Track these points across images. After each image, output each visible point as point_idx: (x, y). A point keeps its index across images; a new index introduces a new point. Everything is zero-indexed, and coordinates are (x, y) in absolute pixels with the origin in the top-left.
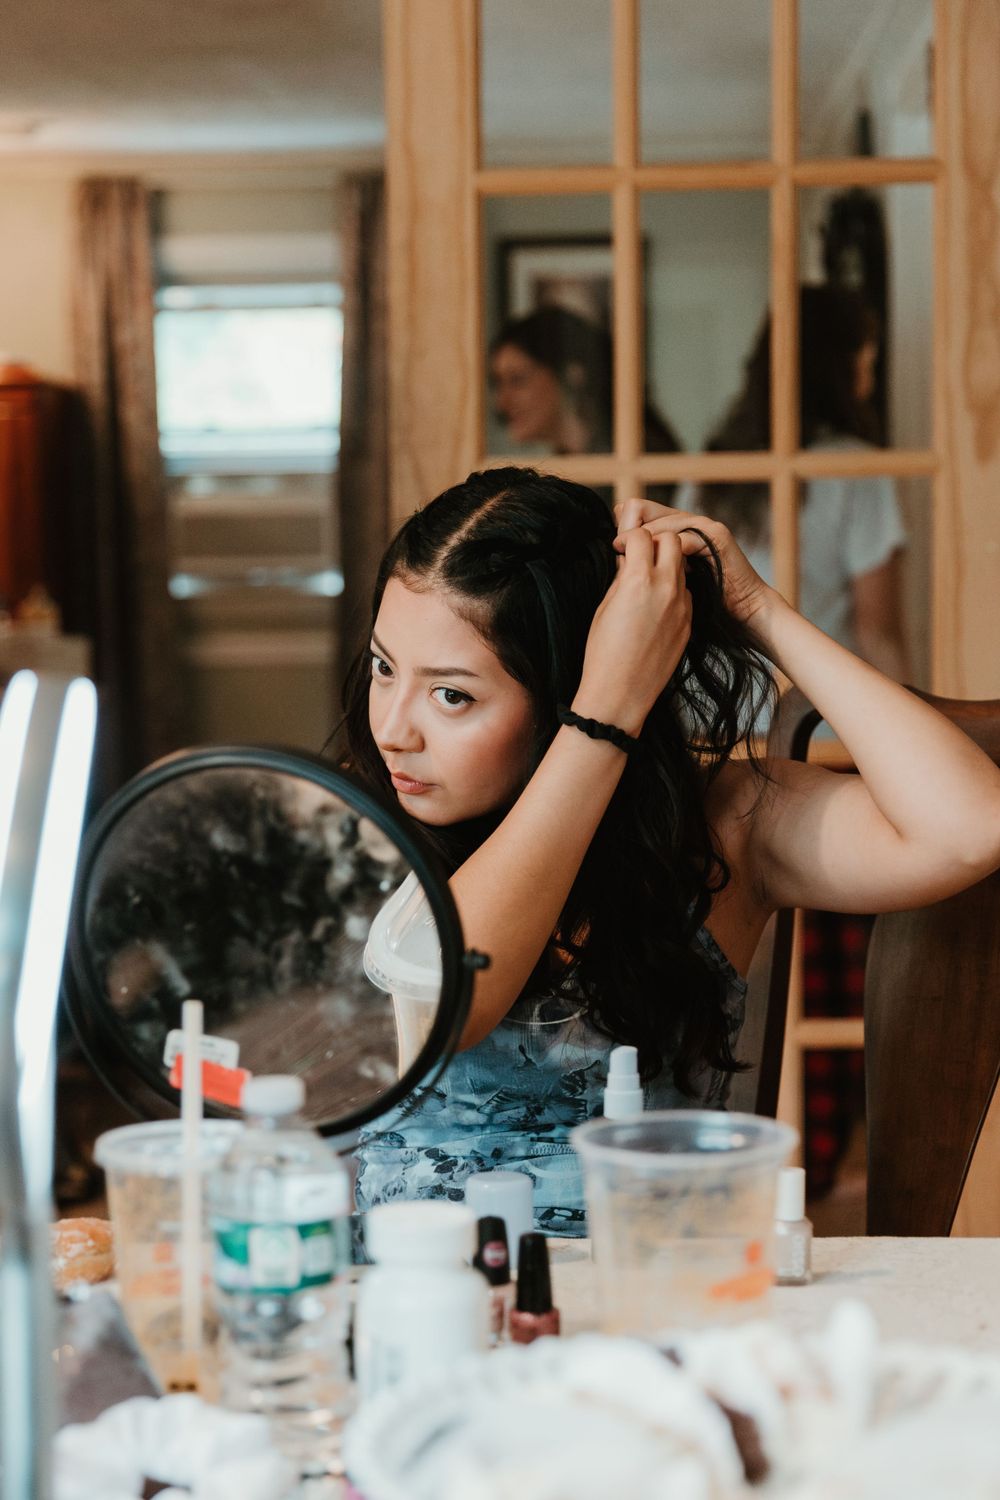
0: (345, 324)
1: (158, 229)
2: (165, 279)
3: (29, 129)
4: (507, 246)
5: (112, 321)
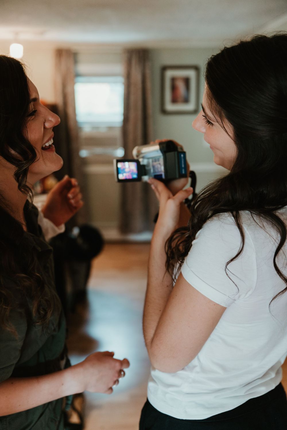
0: (125, 87)
1: (76, 62)
2: (77, 75)
3: (42, 33)
4: (164, 69)
5: (64, 86)
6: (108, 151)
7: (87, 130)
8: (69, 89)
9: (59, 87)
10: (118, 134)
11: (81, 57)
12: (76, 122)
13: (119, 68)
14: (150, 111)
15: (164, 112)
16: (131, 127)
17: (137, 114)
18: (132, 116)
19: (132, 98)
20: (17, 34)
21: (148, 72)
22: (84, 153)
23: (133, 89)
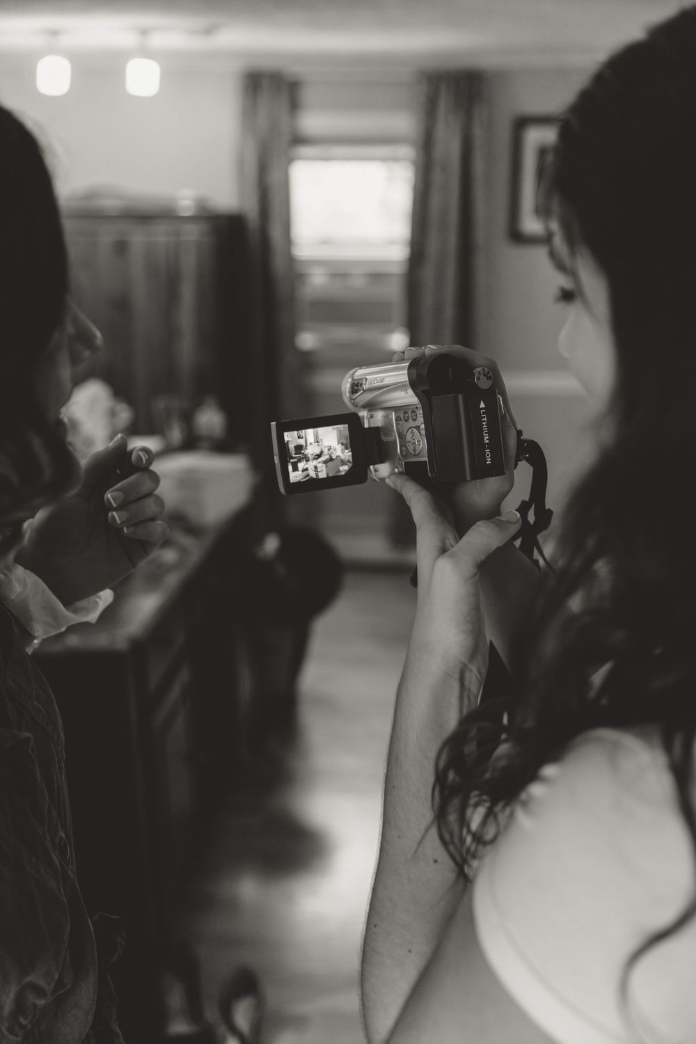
0: (417, 172)
1: (294, 105)
2: (299, 140)
3: (209, 31)
4: (522, 123)
5: (263, 169)
6: (368, 335)
7: (318, 280)
8: (274, 178)
9: (251, 170)
10: (394, 292)
11: (309, 95)
12: (291, 260)
13: (404, 123)
14: (480, 235)
15: (517, 237)
16: (428, 273)
17: (445, 242)
18: (433, 247)
19: (436, 200)
20: (144, 32)
21: (478, 131)
22: (307, 340)
23: (437, 177)
